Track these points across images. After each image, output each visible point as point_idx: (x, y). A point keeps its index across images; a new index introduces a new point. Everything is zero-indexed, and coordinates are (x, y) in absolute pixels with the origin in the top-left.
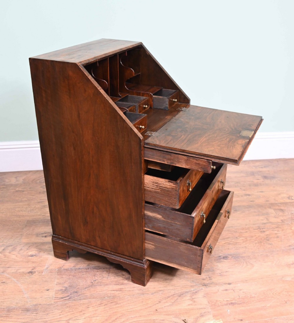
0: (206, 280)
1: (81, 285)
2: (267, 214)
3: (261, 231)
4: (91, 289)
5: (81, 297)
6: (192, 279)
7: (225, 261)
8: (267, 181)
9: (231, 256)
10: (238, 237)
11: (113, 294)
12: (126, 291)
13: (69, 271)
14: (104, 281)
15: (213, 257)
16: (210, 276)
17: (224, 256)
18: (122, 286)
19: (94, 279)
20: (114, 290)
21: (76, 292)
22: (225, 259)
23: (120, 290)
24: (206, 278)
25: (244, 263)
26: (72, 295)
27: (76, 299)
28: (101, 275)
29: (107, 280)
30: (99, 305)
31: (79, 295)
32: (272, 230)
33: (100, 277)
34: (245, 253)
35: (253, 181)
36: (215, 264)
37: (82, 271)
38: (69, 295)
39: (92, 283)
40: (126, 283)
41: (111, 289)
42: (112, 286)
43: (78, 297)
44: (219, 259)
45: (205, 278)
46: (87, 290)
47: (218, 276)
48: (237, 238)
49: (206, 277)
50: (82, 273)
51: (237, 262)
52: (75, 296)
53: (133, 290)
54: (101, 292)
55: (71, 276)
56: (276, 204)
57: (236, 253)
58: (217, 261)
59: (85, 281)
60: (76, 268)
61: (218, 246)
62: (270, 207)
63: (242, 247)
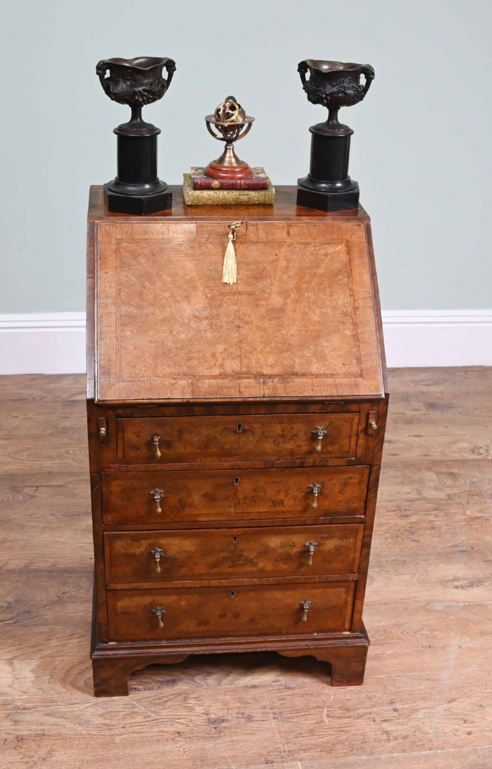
1: (37, 600)
2: (421, 482)
3: (401, 516)
4: (55, 608)
5: (36, 621)
8: (435, 415)
13: (16, 575)
14: (82, 596)
19: (63, 591)
21: (28, 612)
26: (20, 618)
27: (28, 623)
28: (76, 584)
29: (87, 594)
30: (69, 637)
31: (34, 617)
32: (425, 513)
33: (74, 587)
35: (403, 413)
37: (40, 575)
38: (15, 617)
39: (59, 597)
43: (31, 621)
46: (49, 609)
50: (41, 579)
52: (26, 618)
55: (19, 584)
56: (444, 461)
59: (45, 592)
60: (29, 569)
62: (429, 469)
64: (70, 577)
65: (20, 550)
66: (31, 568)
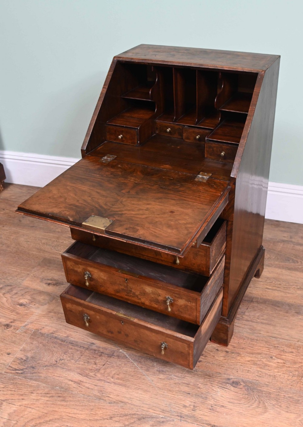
0: (187, 409)
1: (44, 360)
4: (50, 369)
5: (33, 376)
6: (170, 401)
7: (232, 388)
9: (245, 385)
10: (274, 358)
11: (68, 385)
12: (84, 386)
13: (43, 337)
14: (70, 365)
15: (219, 378)
16: (196, 405)
17: (235, 380)
18: (85, 377)
19: (62, 358)
20: (73, 380)
21: (33, 368)
22: (234, 385)
23: (79, 383)
24: (190, 405)
25: (255, 402)
26: (27, 370)
27: (28, 376)
28: (72, 355)
29: (74, 364)
30: (45, 395)
31: (34, 373)
33: (69, 357)
34: (267, 386)
36: (215, 389)
37: (56, 342)
38: (24, 369)
39: (57, 362)
40: (90, 376)
41: (70, 378)
42: (75, 374)
43: (31, 375)
44: (225, 383)
45: (187, 405)
46: (46, 369)
47: (207, 408)
48: (272, 358)
49: (190, 403)
50: (54, 345)
51: (247, 396)
52: (30, 372)
53: (92, 389)
54: (57, 378)
55: (41, 345)
57: (255, 381)
58: (221, 385)
59: (51, 356)
60: (53, 336)
61: (237, 363)
63: (270, 376)
64: (71, 348)
65: (56, 320)
66: (54, 335)
